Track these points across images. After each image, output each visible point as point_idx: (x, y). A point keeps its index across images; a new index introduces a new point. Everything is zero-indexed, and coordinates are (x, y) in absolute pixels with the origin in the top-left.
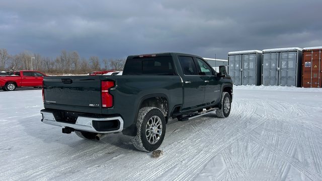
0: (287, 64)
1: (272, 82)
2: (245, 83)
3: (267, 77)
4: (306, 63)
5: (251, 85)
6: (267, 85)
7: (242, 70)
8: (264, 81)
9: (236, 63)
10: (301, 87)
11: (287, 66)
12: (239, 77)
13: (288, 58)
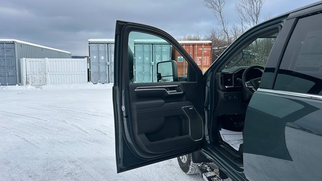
0: (161, 58)
1: (146, 78)
3: (140, 73)
4: (179, 57)
7: (108, 63)
9: (100, 54)
12: (105, 72)
13: (162, 52)
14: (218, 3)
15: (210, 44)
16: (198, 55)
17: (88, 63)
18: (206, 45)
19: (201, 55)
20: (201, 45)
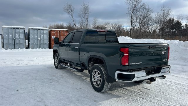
0: (44, 36)
1: (36, 46)
2: (17, 47)
3: (33, 44)
4: (53, 36)
5: (22, 48)
6: (33, 48)
7: (14, 39)
8: (31, 46)
9: (9, 34)
10: (51, 49)
11: (44, 38)
12: (12, 43)
13: (44, 33)
14: (71, 11)
15: (67, 31)
16: (62, 36)
17: (2, 38)
18: (65, 31)
19: (63, 36)
20: (63, 31)
